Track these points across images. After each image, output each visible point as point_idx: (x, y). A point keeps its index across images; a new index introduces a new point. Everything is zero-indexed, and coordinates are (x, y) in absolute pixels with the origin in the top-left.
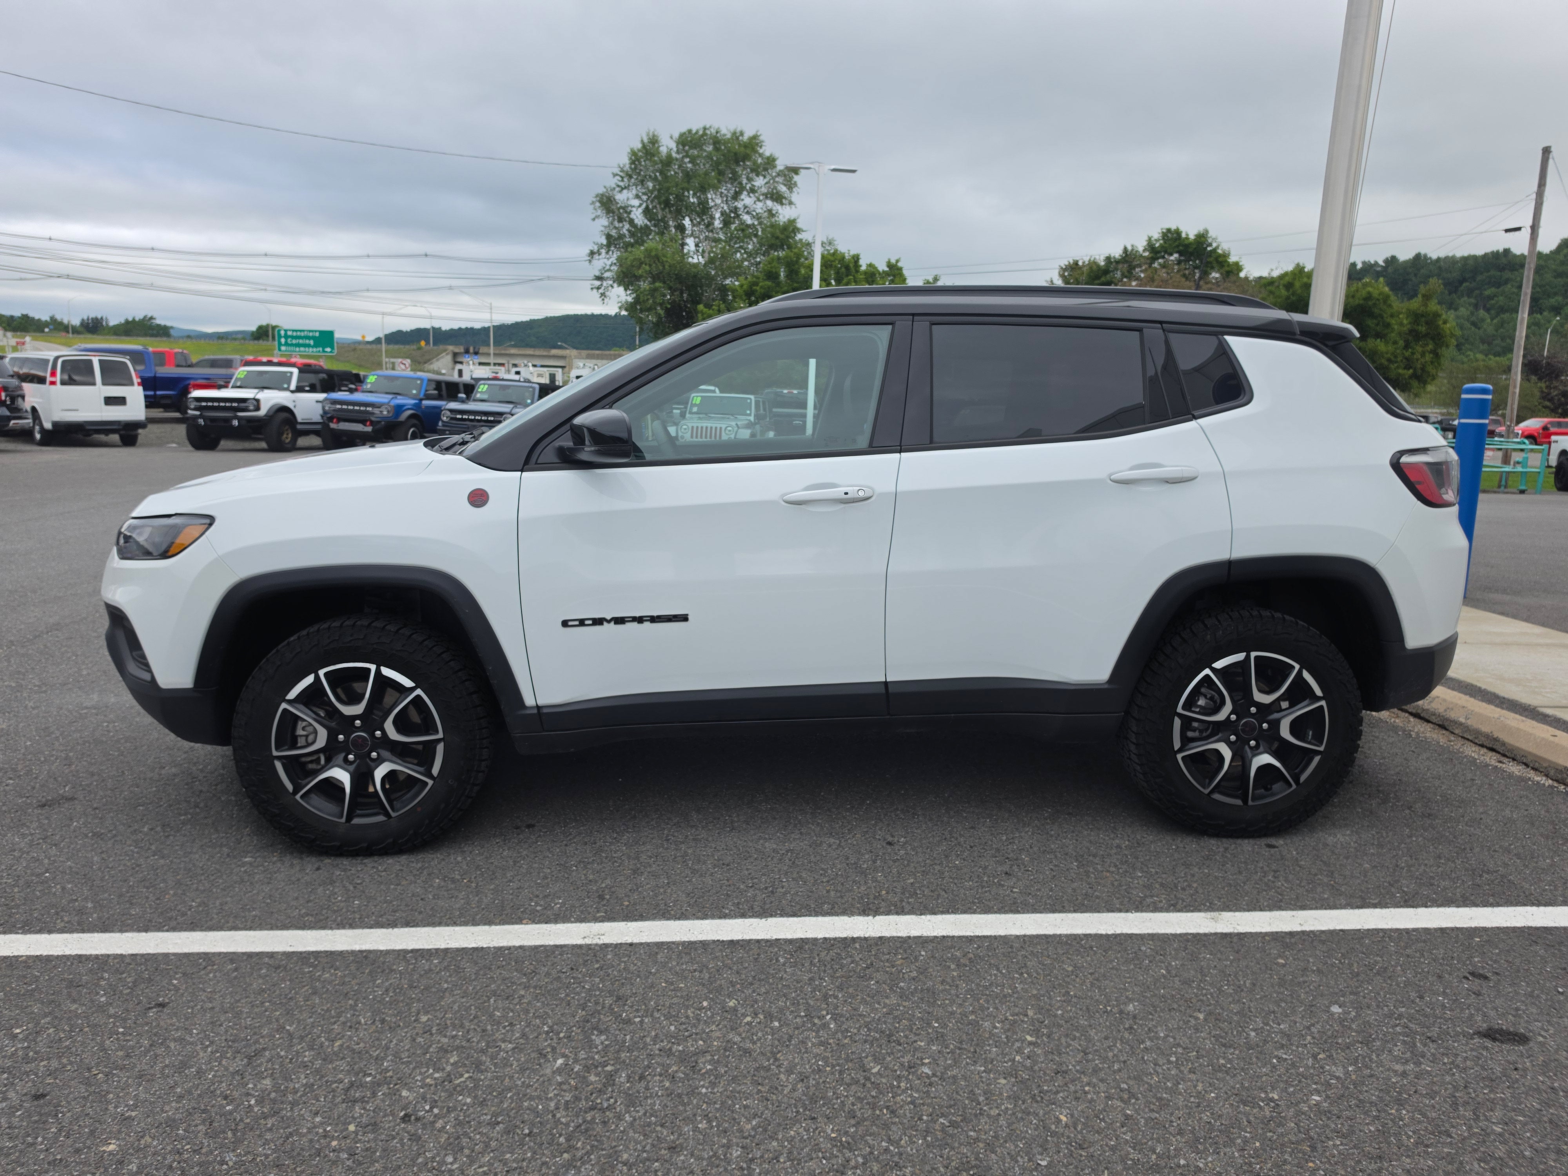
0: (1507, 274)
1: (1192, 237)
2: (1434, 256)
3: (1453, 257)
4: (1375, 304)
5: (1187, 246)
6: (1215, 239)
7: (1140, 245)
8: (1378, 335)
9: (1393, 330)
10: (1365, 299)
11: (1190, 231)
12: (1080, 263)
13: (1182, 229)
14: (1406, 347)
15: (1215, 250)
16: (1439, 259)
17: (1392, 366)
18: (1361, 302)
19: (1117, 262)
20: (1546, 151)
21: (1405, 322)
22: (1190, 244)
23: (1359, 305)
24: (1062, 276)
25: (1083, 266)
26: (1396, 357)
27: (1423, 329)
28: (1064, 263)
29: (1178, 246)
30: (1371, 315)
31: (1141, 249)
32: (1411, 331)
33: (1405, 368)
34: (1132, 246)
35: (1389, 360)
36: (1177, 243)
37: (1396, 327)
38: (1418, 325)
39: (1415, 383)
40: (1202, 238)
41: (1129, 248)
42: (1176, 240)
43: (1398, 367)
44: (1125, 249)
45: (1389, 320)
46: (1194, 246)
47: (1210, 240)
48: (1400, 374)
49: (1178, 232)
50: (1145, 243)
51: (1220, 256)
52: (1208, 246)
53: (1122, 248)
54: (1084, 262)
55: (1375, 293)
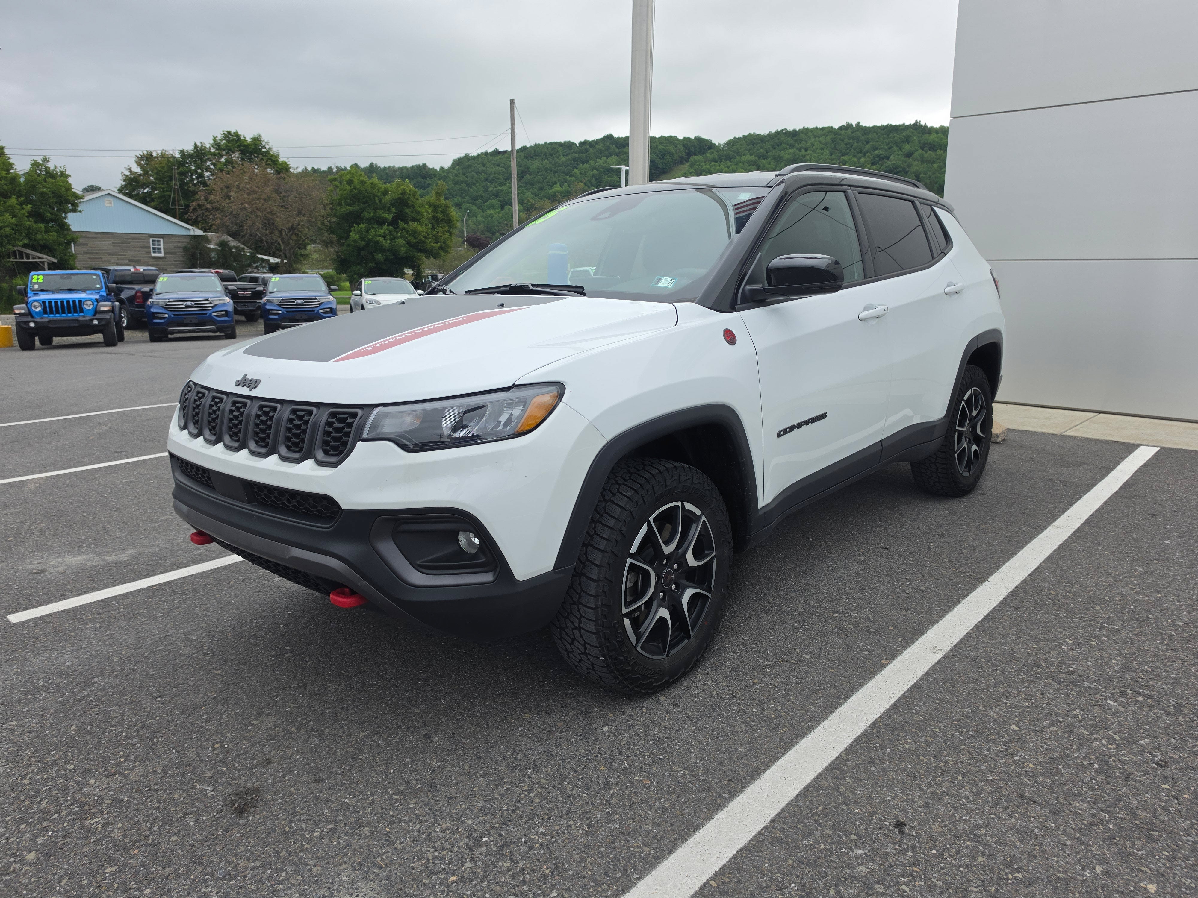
0: (428, 181)
1: (249, 140)
2: (382, 166)
3: (394, 167)
4: (408, 198)
5: (247, 146)
6: (267, 143)
7: (208, 143)
8: (414, 220)
9: (423, 216)
10: (401, 194)
11: (248, 135)
12: (154, 155)
13: (240, 133)
14: (433, 228)
15: (268, 152)
16: (385, 168)
17: (428, 241)
18: (400, 196)
19: (190, 156)
20: (512, 102)
21: (430, 211)
22: (249, 145)
23: (398, 198)
24: (139, 164)
25: (157, 157)
26: (428, 235)
27: (440, 216)
28: (139, 153)
29: (239, 146)
30: (407, 205)
31: (208, 146)
32: (434, 217)
33: (435, 243)
34: (201, 143)
35: (425, 237)
36: (238, 144)
37: (425, 214)
38: (437, 213)
39: (442, 253)
40: (257, 140)
41: (199, 144)
42: (237, 141)
43: (430, 242)
44: (196, 145)
45: (419, 209)
46: (253, 147)
47: (263, 143)
48: (433, 247)
49: (237, 135)
50: (212, 142)
51: (272, 156)
52: (262, 148)
53: (193, 144)
54: (157, 154)
55: (407, 190)
